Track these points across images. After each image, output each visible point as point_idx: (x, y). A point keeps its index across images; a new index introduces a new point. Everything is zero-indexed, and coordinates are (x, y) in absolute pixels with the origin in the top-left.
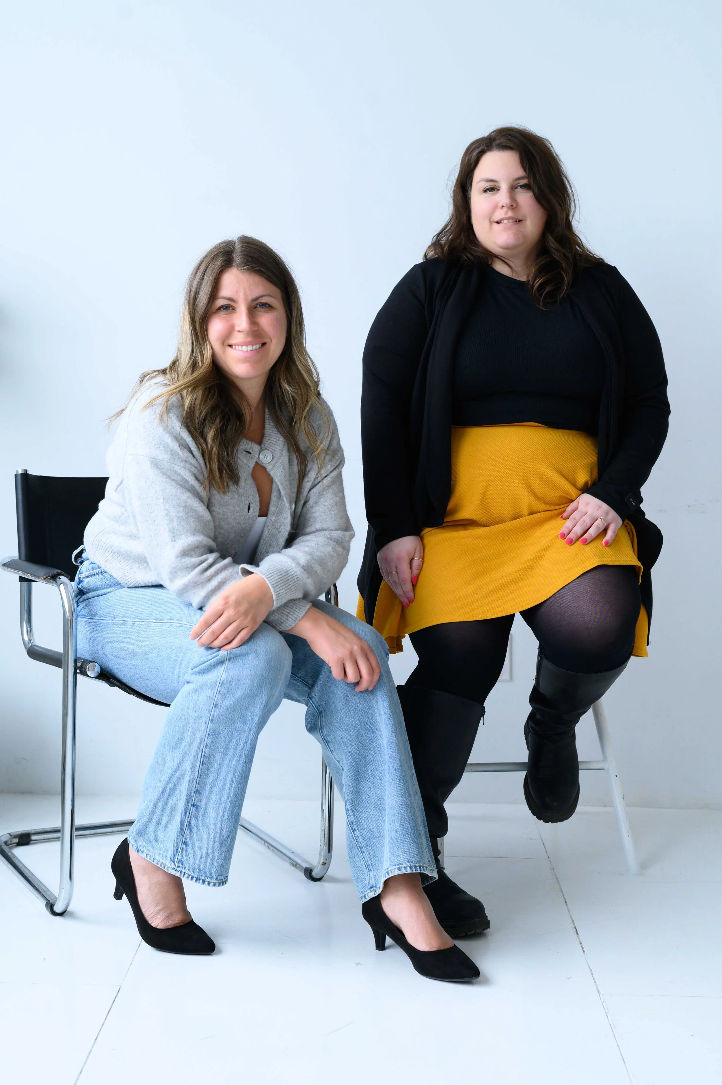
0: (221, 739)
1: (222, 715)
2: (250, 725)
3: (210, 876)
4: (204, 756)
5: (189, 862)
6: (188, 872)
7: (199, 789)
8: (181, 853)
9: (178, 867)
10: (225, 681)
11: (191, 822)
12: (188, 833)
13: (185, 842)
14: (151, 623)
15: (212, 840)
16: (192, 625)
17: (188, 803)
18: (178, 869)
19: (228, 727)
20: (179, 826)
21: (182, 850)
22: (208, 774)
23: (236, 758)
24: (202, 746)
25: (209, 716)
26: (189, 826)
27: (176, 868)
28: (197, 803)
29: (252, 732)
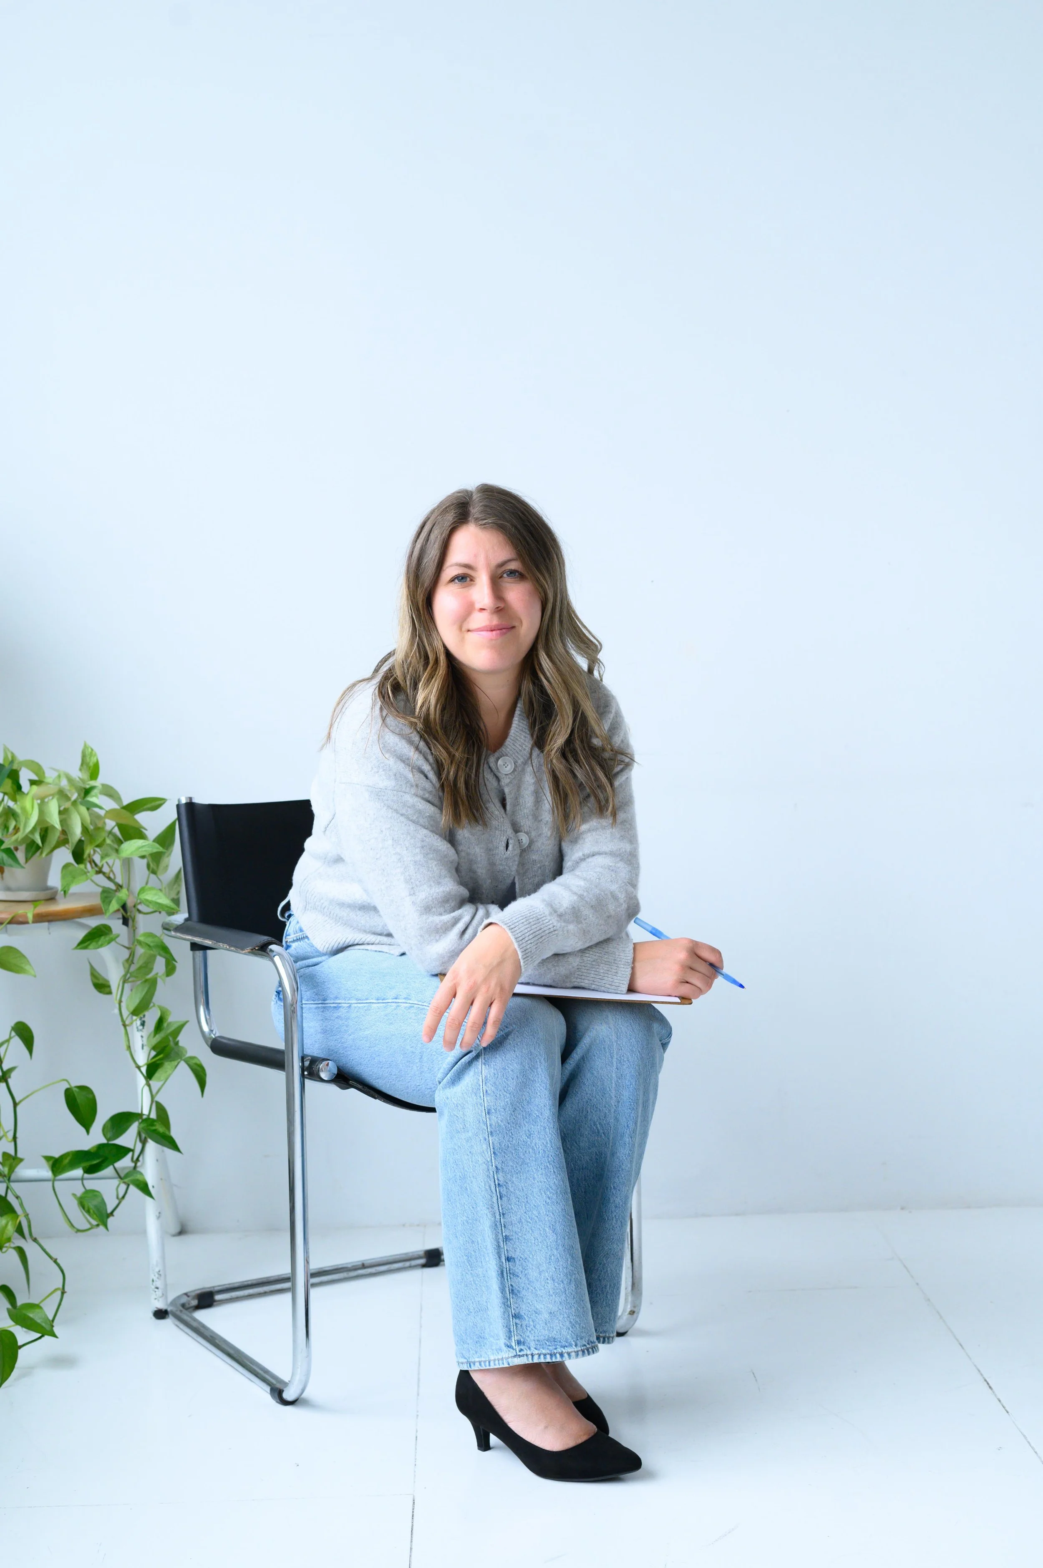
0: (512, 1154)
1: (501, 1121)
2: (541, 1122)
3: (567, 1344)
4: (499, 1184)
5: (533, 1338)
6: (536, 1352)
7: (508, 1234)
8: (517, 1332)
9: (520, 1351)
10: (489, 1076)
11: (513, 1284)
12: (515, 1301)
13: (515, 1314)
14: (372, 1004)
15: (551, 1293)
16: (425, 1004)
17: (500, 1258)
18: (521, 1354)
19: (516, 1135)
20: (499, 1295)
21: (517, 1327)
22: (512, 1208)
23: (540, 1172)
24: (492, 1173)
25: (486, 1129)
26: (512, 1290)
27: (518, 1353)
28: (511, 1254)
29: (547, 1130)
